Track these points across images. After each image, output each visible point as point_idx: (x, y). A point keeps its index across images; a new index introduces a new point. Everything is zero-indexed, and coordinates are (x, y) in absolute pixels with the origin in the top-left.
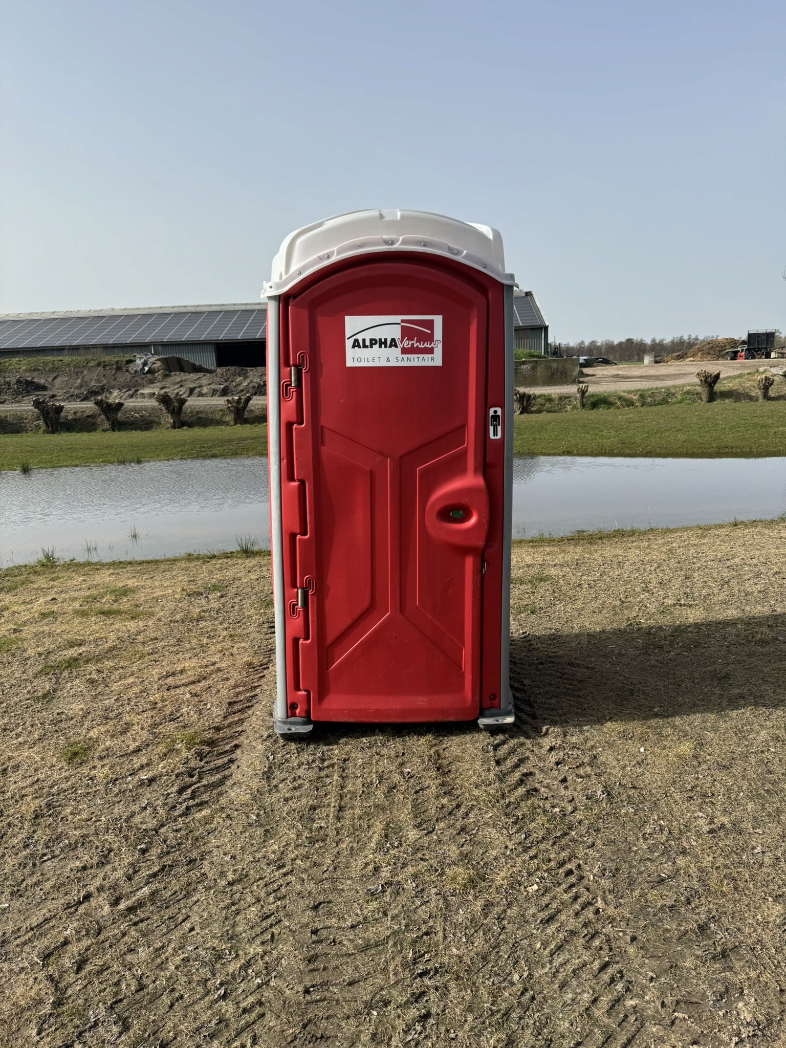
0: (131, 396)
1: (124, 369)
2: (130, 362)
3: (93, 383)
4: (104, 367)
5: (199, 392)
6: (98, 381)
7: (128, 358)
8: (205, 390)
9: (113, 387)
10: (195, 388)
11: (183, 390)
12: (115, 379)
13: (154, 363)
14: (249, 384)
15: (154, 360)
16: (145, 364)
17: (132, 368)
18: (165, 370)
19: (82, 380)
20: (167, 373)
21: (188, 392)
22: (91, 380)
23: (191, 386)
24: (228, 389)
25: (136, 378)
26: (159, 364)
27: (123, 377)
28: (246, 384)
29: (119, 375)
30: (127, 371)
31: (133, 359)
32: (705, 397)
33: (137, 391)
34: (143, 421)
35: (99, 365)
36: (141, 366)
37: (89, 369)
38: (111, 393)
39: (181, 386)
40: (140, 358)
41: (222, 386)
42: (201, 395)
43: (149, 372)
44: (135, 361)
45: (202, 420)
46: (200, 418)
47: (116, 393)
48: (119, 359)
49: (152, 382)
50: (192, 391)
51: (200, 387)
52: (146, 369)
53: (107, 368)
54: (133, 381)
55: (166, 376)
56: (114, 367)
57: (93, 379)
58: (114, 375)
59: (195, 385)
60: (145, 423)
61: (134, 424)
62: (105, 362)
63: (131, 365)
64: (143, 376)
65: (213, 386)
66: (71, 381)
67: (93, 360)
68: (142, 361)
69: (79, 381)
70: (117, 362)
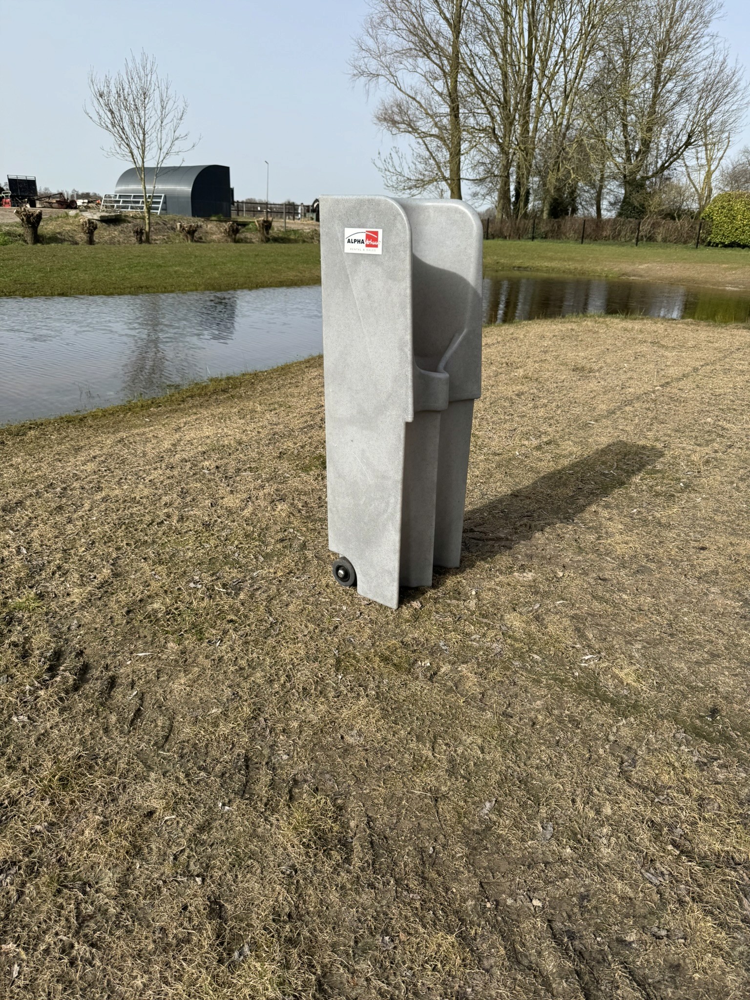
32: (29, 239)
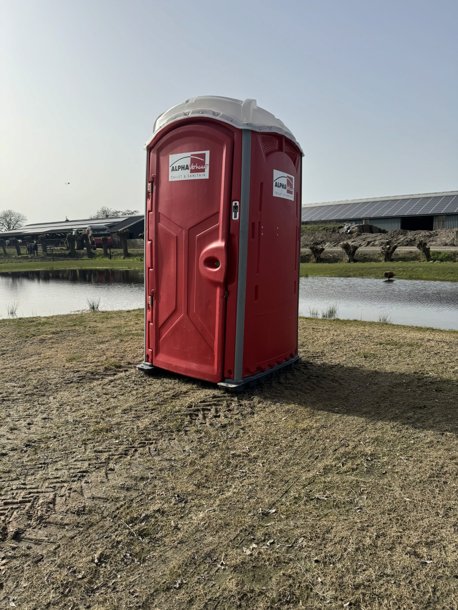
0: (335, 246)
1: (337, 231)
2: (341, 227)
3: (319, 239)
4: (327, 230)
5: (373, 244)
6: (322, 238)
7: (339, 226)
8: (377, 243)
9: (328, 241)
10: (372, 241)
11: (364, 242)
12: (331, 237)
13: (354, 228)
14: (405, 239)
15: (354, 227)
16: (348, 229)
17: (341, 231)
18: (359, 232)
19: (314, 237)
20: (359, 233)
21: (367, 243)
22: (318, 237)
23: (369, 240)
24: (391, 242)
25: (341, 237)
26: (357, 228)
27: (335, 236)
28: (403, 239)
29: (333, 235)
30: (338, 232)
31: (343, 226)
33: (339, 243)
34: (334, 258)
35: (324, 229)
36: (346, 230)
37: (319, 232)
38: (325, 244)
39: (364, 240)
40: (347, 226)
41: (387, 241)
42: (374, 245)
43: (349, 233)
44: (344, 227)
45: (365, 259)
46: (365, 258)
47: (328, 244)
48: (336, 226)
49: (349, 238)
50: (369, 243)
51: (374, 241)
52: (349, 231)
53: (328, 231)
54: (340, 238)
55: (358, 235)
56: (332, 230)
57: (319, 237)
58: (331, 235)
59: (372, 240)
60: (335, 260)
61: (329, 260)
62: (327, 228)
63: (341, 229)
64: (346, 235)
65: (382, 241)
66: (309, 238)
67: (322, 227)
68: (348, 227)
69: (312, 238)
70: (334, 228)
